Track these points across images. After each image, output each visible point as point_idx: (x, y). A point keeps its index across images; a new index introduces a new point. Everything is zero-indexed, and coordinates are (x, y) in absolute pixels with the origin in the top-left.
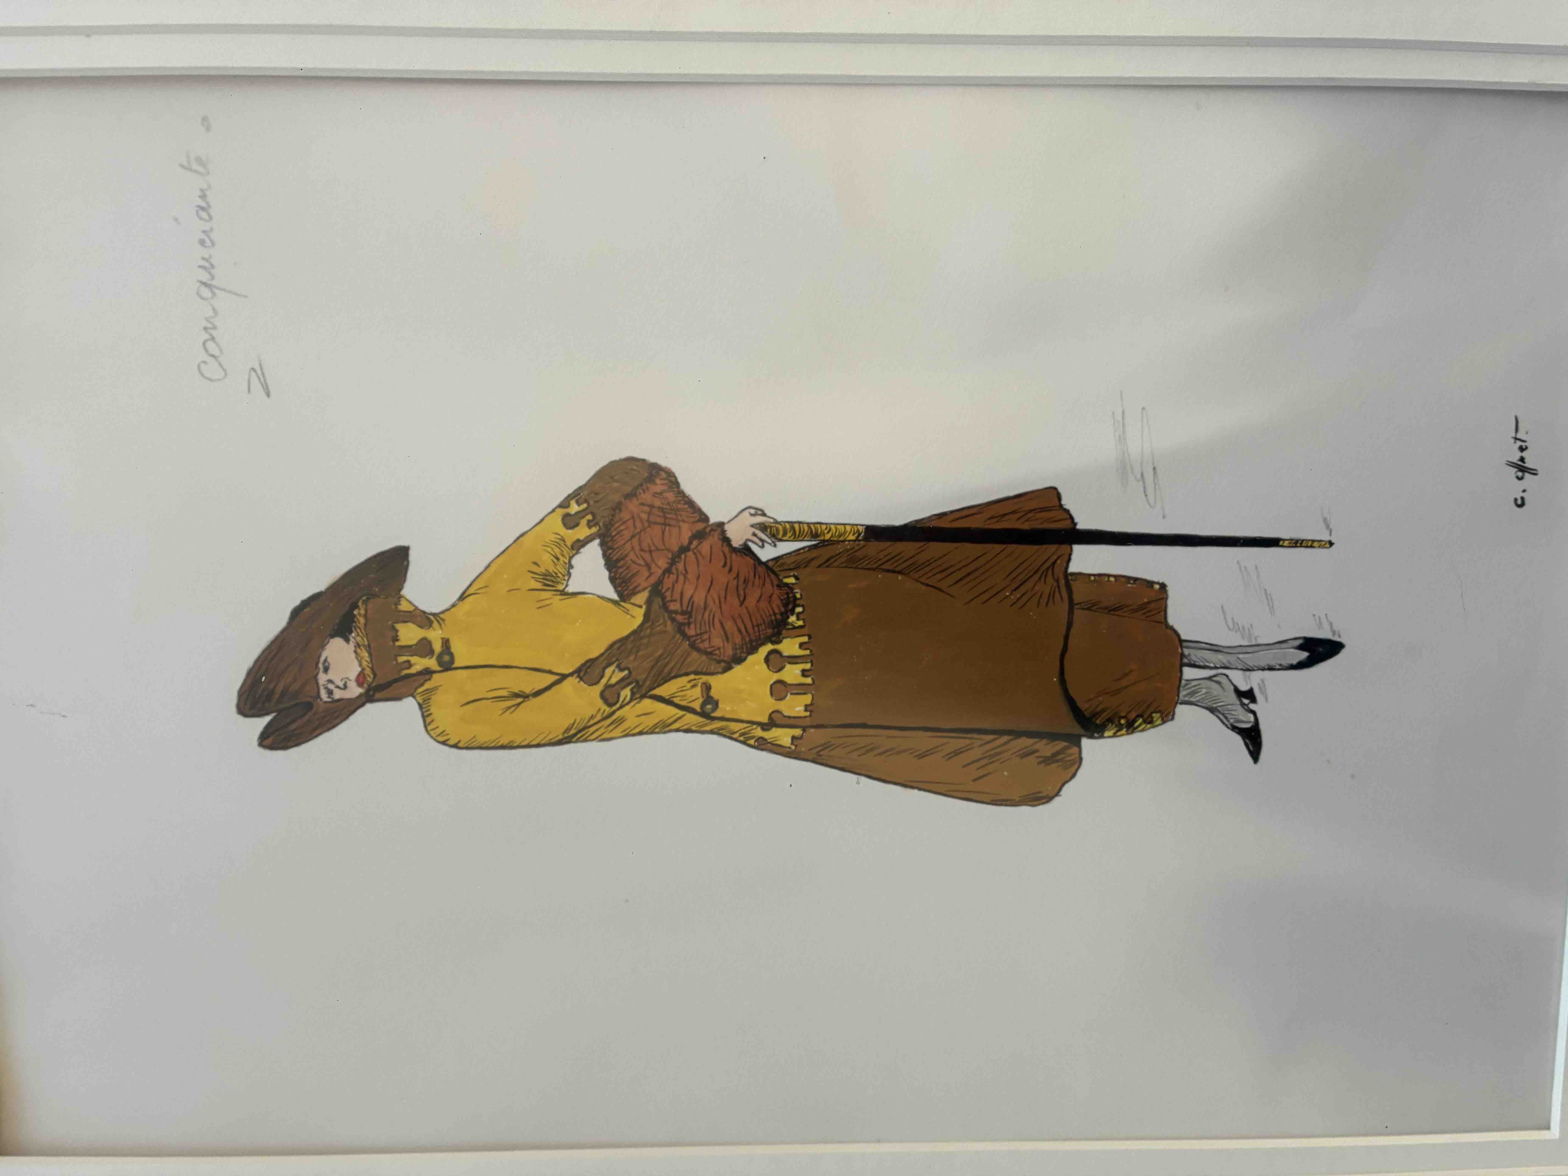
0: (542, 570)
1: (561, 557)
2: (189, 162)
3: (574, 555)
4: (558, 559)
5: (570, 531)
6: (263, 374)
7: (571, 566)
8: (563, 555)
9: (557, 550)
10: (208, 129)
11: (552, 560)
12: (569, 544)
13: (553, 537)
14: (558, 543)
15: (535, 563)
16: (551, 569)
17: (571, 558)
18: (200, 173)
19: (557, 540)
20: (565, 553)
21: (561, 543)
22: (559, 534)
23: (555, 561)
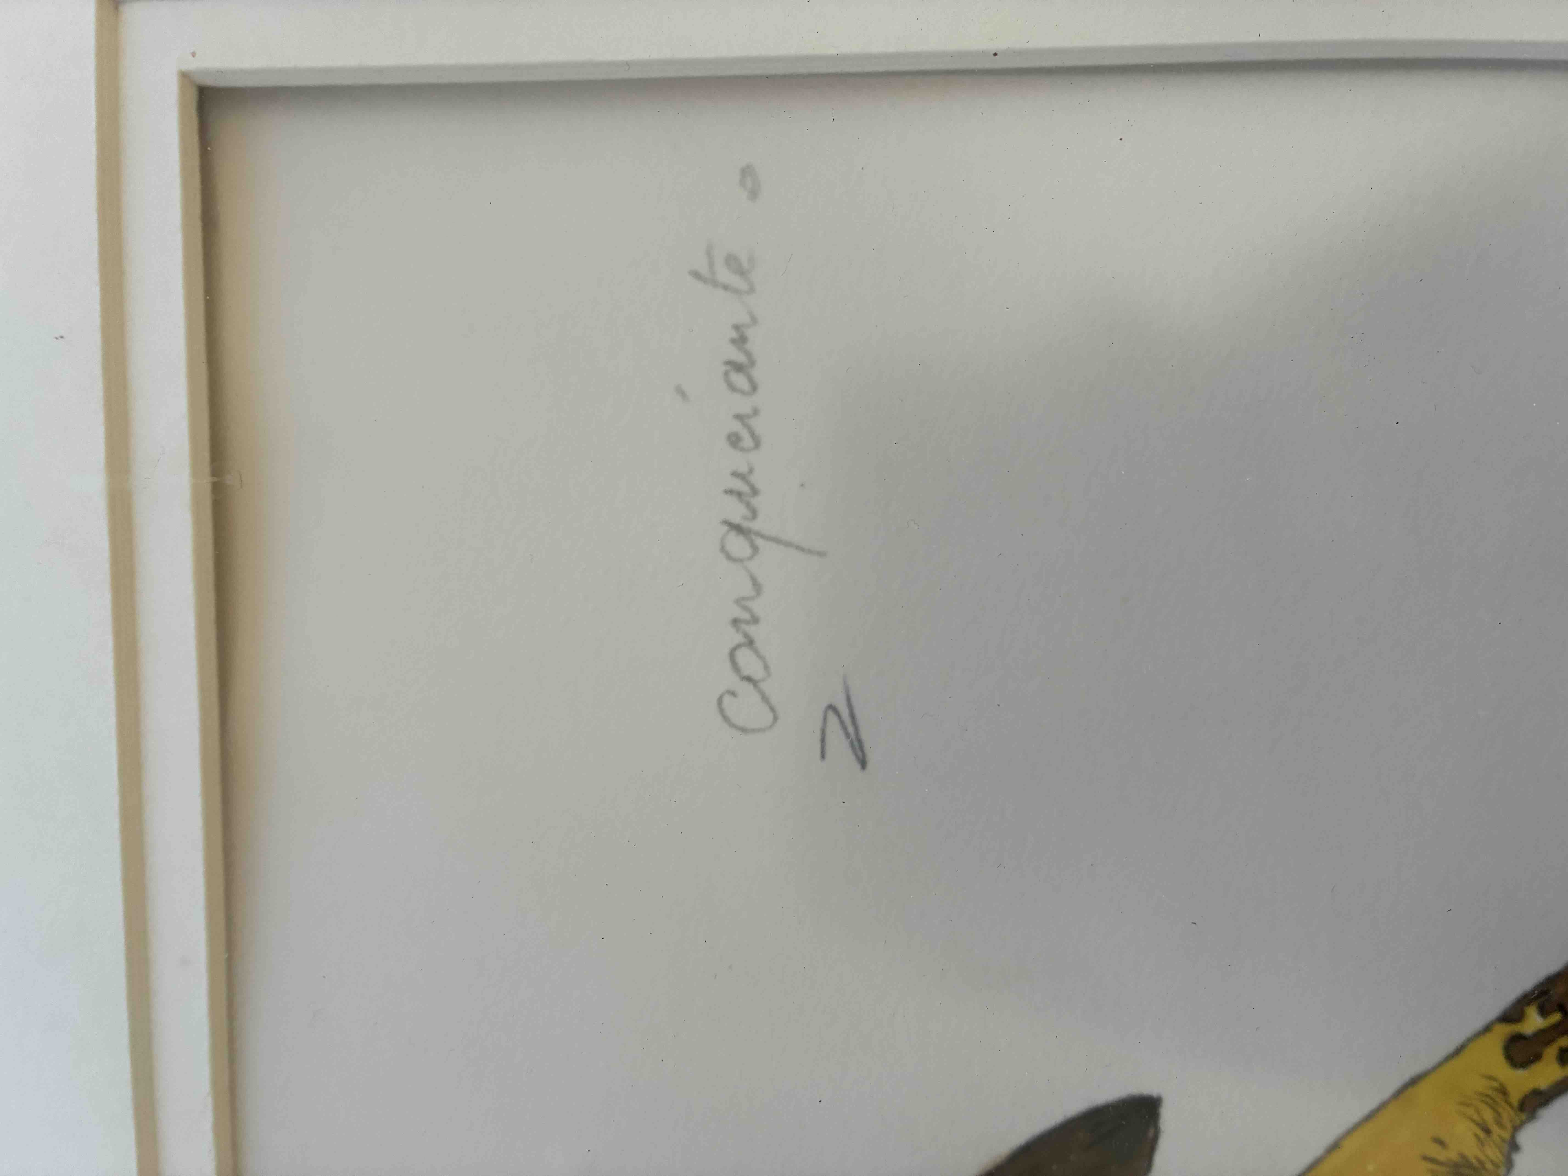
0: (1452, 1155)
1: (1494, 1128)
2: (711, 265)
3: (1523, 1124)
4: (1488, 1131)
5: (1521, 1073)
6: (853, 716)
7: (1514, 1146)
8: (1499, 1124)
9: (1488, 1115)
10: (754, 194)
11: (1476, 1135)
12: (1515, 1097)
13: (1481, 1085)
14: (1492, 1099)
15: (1440, 1142)
16: (1472, 1150)
17: (1516, 1129)
18: (737, 291)
19: (1490, 1092)
20: (1506, 1121)
21: (1499, 1098)
22: (1495, 1080)
23: (1482, 1135)
